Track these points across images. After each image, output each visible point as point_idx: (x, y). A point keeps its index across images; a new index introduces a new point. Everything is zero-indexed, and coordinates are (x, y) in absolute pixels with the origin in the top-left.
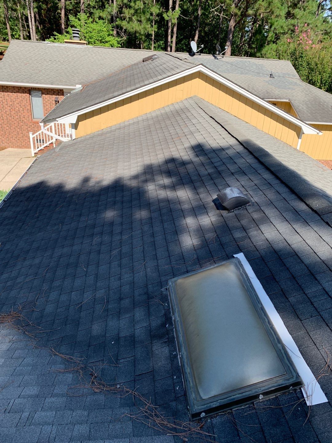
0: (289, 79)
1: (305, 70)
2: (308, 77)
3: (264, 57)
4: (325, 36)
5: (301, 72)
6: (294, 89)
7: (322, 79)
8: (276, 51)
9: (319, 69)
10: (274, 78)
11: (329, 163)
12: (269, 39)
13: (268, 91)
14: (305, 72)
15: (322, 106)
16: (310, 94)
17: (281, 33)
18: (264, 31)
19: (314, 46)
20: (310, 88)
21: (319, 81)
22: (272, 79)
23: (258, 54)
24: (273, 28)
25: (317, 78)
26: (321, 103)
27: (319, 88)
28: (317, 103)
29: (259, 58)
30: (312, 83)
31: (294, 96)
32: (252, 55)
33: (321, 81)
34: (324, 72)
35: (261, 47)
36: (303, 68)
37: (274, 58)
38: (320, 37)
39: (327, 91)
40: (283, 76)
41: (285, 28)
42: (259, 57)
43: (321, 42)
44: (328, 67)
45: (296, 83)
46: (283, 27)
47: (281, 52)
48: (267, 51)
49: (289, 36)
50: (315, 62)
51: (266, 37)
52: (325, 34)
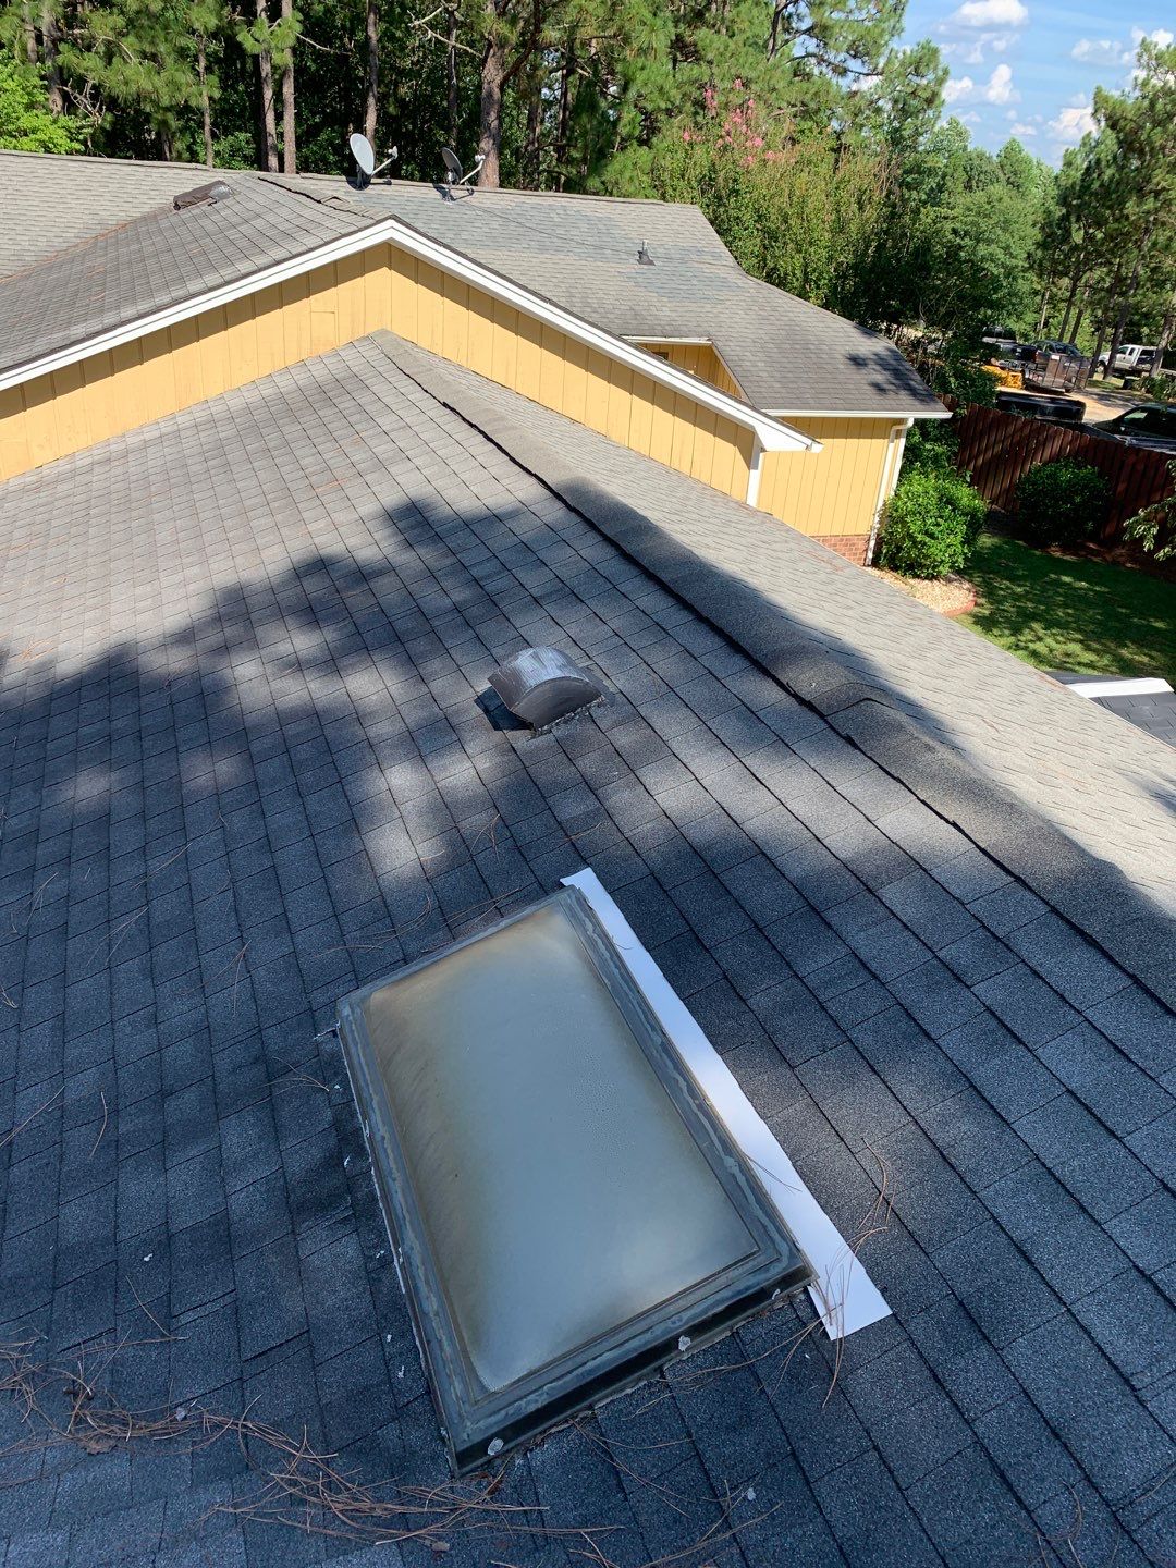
0: (701, 265)
1: (751, 236)
2: (765, 260)
3: (615, 191)
4: (802, 123)
5: (740, 243)
6: (722, 302)
7: (806, 266)
8: (652, 170)
9: (795, 234)
10: (651, 263)
11: (854, 545)
12: (623, 130)
13: (637, 308)
14: (753, 245)
15: (813, 356)
16: (772, 318)
17: (659, 109)
18: (603, 104)
19: (770, 155)
20: (772, 296)
21: (799, 273)
22: (645, 267)
23: (593, 183)
24: (632, 93)
25: (792, 263)
26: (813, 347)
27: (799, 296)
28: (798, 347)
30: (776, 279)
31: (723, 324)
32: (573, 186)
33: (806, 274)
34: (811, 244)
35: (599, 156)
36: (745, 229)
37: (647, 197)
38: (788, 127)
39: (826, 306)
40: (682, 259)
41: (673, 92)
42: (596, 193)
43: (794, 141)
44: (822, 226)
45: (725, 280)
46: (666, 88)
47: (666, 176)
48: (621, 173)
49: (689, 122)
50: (780, 209)
51: (615, 124)
52: (803, 117)
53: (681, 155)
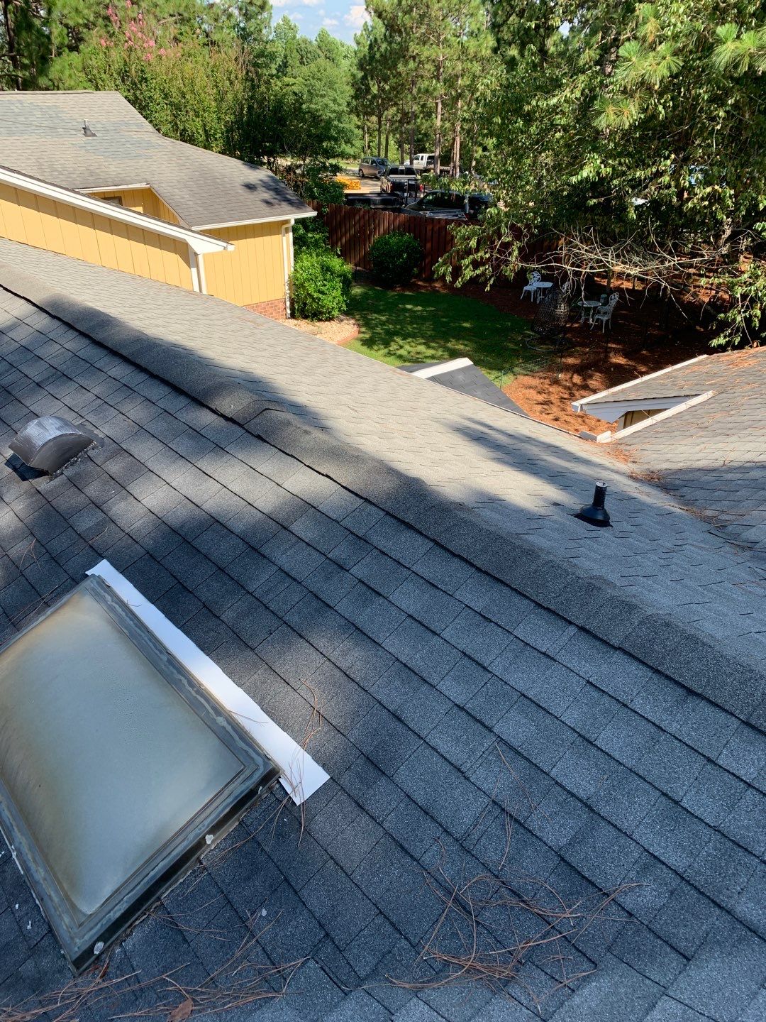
0: (131, 133)
1: (162, 109)
2: (176, 124)
3: (61, 85)
4: (182, 27)
5: (157, 115)
6: (151, 157)
7: (204, 126)
8: (84, 69)
9: (192, 105)
10: (94, 135)
11: (276, 306)
12: (56, 41)
13: (91, 168)
14: (165, 115)
15: (220, 186)
16: (188, 164)
17: (79, 25)
18: (37, 22)
19: (162, 51)
20: (183, 149)
21: (201, 131)
22: (90, 138)
23: (43, 81)
24: (56, 14)
25: (195, 126)
26: (218, 180)
27: (205, 147)
28: (209, 181)
29: (49, 90)
30: (187, 137)
31: (154, 172)
32: (29, 85)
33: (206, 131)
34: (204, 110)
35: (44, 61)
36: (158, 104)
37: (85, 88)
38: (173, 31)
39: (223, 153)
40: (115, 130)
41: (86, 11)
42: (47, 89)
43: (176, 40)
44: (208, 98)
45: (149, 142)
46: (80, 8)
47: (95, 72)
48: (62, 72)
49: (103, 32)
50: (179, 89)
51: (48, 37)
52: (181, 23)
53: (101, 56)
